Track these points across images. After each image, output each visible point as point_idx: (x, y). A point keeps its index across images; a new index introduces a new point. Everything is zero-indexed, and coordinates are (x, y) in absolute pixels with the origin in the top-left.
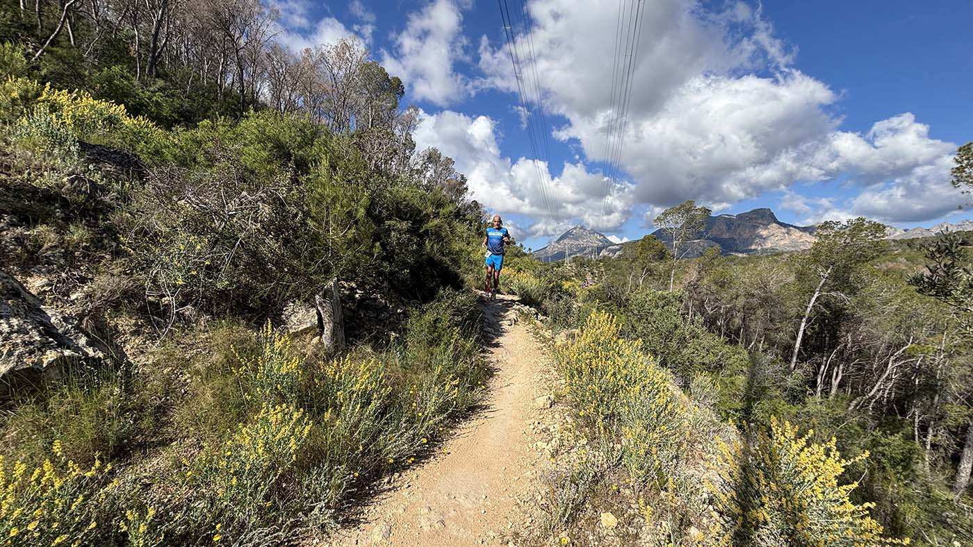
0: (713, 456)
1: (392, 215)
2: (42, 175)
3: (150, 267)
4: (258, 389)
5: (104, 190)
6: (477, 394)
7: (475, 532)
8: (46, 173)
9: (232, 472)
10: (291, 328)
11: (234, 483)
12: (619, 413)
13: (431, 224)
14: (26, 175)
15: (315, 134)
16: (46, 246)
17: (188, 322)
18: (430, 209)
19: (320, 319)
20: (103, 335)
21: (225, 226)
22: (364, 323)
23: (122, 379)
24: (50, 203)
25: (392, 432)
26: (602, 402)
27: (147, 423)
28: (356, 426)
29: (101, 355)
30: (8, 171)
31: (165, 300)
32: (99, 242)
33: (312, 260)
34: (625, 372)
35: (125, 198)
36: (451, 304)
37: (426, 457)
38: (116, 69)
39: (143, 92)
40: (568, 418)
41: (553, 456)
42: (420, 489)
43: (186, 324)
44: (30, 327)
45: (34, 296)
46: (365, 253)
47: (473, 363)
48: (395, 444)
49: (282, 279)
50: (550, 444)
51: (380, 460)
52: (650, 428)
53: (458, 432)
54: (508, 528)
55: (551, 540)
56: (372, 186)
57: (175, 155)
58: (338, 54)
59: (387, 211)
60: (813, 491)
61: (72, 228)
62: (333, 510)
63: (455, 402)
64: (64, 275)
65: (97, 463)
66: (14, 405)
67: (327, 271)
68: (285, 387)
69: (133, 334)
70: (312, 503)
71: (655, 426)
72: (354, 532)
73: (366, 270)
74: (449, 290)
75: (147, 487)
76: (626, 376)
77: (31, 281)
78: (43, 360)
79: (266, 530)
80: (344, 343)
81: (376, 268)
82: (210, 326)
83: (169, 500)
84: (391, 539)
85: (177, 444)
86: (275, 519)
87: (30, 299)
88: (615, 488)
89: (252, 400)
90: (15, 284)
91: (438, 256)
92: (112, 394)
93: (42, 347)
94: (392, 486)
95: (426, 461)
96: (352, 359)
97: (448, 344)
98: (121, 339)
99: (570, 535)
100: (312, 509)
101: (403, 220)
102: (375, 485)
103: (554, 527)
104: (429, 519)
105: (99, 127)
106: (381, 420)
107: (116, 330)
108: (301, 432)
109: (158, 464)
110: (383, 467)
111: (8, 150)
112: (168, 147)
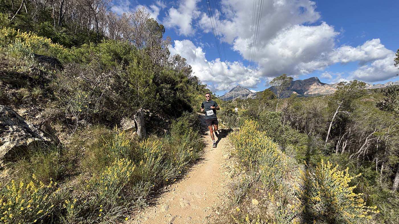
0: (296, 177)
1: (163, 82)
2: (20, 68)
3: (67, 105)
4: (113, 153)
5: (46, 73)
6: (200, 154)
7: (202, 207)
8: (22, 67)
9: (105, 185)
10: (124, 128)
11: (106, 189)
12: (258, 160)
13: (179, 85)
14: (14, 68)
15: (130, 49)
16: (24, 96)
17: (83, 126)
18: (179, 79)
19: (136, 125)
20: (50, 132)
21: (96, 88)
22: (153, 126)
23: (59, 149)
24: (24, 79)
25: (167, 169)
26: (251, 155)
27: (70, 166)
28: (153, 167)
29: (50, 140)
30: (7, 66)
31: (73, 118)
32: (45, 95)
33: (132, 101)
34: (260, 144)
35: (54, 77)
36: (188, 118)
37: (181, 179)
38: (46, 23)
39: (57, 33)
40: (237, 163)
41: (232, 178)
42: (179, 191)
43: (82, 127)
44: (21, 129)
45: (21, 117)
46: (153, 98)
47: (197, 141)
48: (168, 173)
49: (120, 109)
50: (230, 173)
51: (163, 180)
52: (271, 166)
53: (193, 169)
54: (215, 206)
55: (232, 210)
56: (155, 70)
57: (73, 59)
58: (137, 15)
59: (161, 80)
60: (338, 189)
61: (35, 89)
62: (146, 200)
63: (191, 157)
64: (33, 108)
65: (51, 182)
66: (17, 160)
67: (138, 105)
68: (124, 152)
69: (61, 131)
70: (137, 197)
71: (273, 165)
72: (154, 208)
73: (153, 105)
74: (187, 112)
75: (71, 191)
76: (260, 145)
77: (20, 111)
78: (27, 142)
79: (120, 207)
80: (146, 134)
81: (158, 104)
82: (92, 128)
83: (80, 196)
84: (169, 210)
85: (82, 175)
86: (123, 203)
87: (20, 118)
88: (257, 189)
89: (111, 157)
90: (14, 112)
91: (182, 99)
92: (55, 156)
93: (26, 137)
94: (167, 190)
95: (181, 180)
96: (150, 141)
97: (187, 134)
98: (57, 134)
99: (240, 208)
100: (137, 199)
101: (168, 84)
102: (161, 190)
103: (234, 205)
104: (183, 203)
105: (41, 48)
106: (162, 165)
107: (55, 130)
108: (131, 169)
109: (75, 182)
110: (164, 183)
111: (6, 58)
112: (70, 56)
